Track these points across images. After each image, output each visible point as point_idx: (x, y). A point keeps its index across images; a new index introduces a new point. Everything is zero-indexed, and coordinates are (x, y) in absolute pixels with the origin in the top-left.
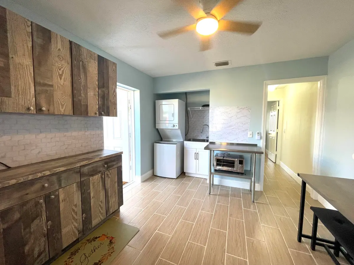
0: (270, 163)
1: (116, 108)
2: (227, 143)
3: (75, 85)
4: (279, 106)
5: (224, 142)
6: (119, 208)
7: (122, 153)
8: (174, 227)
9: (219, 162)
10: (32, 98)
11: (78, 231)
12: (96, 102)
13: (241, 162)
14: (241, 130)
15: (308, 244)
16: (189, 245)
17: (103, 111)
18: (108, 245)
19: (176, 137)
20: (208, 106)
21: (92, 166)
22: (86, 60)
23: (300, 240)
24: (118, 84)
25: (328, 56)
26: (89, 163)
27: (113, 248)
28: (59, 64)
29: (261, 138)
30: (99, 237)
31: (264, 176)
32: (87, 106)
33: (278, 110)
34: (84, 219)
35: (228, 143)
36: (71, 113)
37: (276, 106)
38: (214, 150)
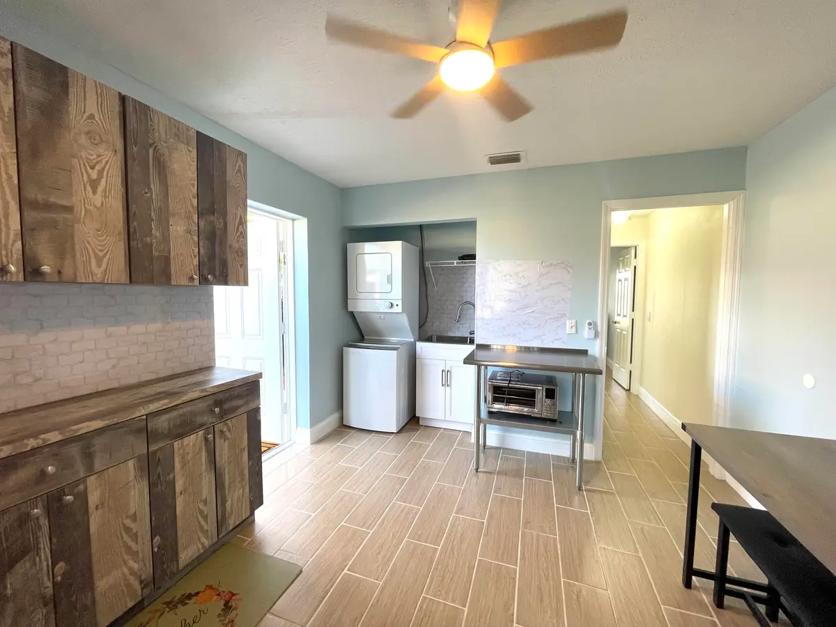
0: (617, 392)
1: (244, 265)
2: (517, 347)
3: (133, 208)
4: (635, 257)
5: (512, 344)
6: (252, 514)
7: (260, 375)
8: (389, 560)
9: (499, 393)
10: (14, 241)
11: (141, 582)
12: (193, 250)
13: (550, 394)
14: (549, 317)
15: (706, 591)
16: (424, 607)
17: (212, 272)
18: (219, 615)
19: (397, 330)
20: (473, 257)
21: (181, 412)
22: (165, 145)
23: (688, 584)
24: (249, 202)
25: (746, 148)
26: (171, 405)
27: (233, 621)
28: (92, 152)
29: (596, 335)
30: (197, 593)
31: (604, 421)
32: (167, 260)
33: (635, 267)
34: (156, 550)
35: (521, 347)
36: (124, 278)
37: (630, 257)
38: (486, 366)
